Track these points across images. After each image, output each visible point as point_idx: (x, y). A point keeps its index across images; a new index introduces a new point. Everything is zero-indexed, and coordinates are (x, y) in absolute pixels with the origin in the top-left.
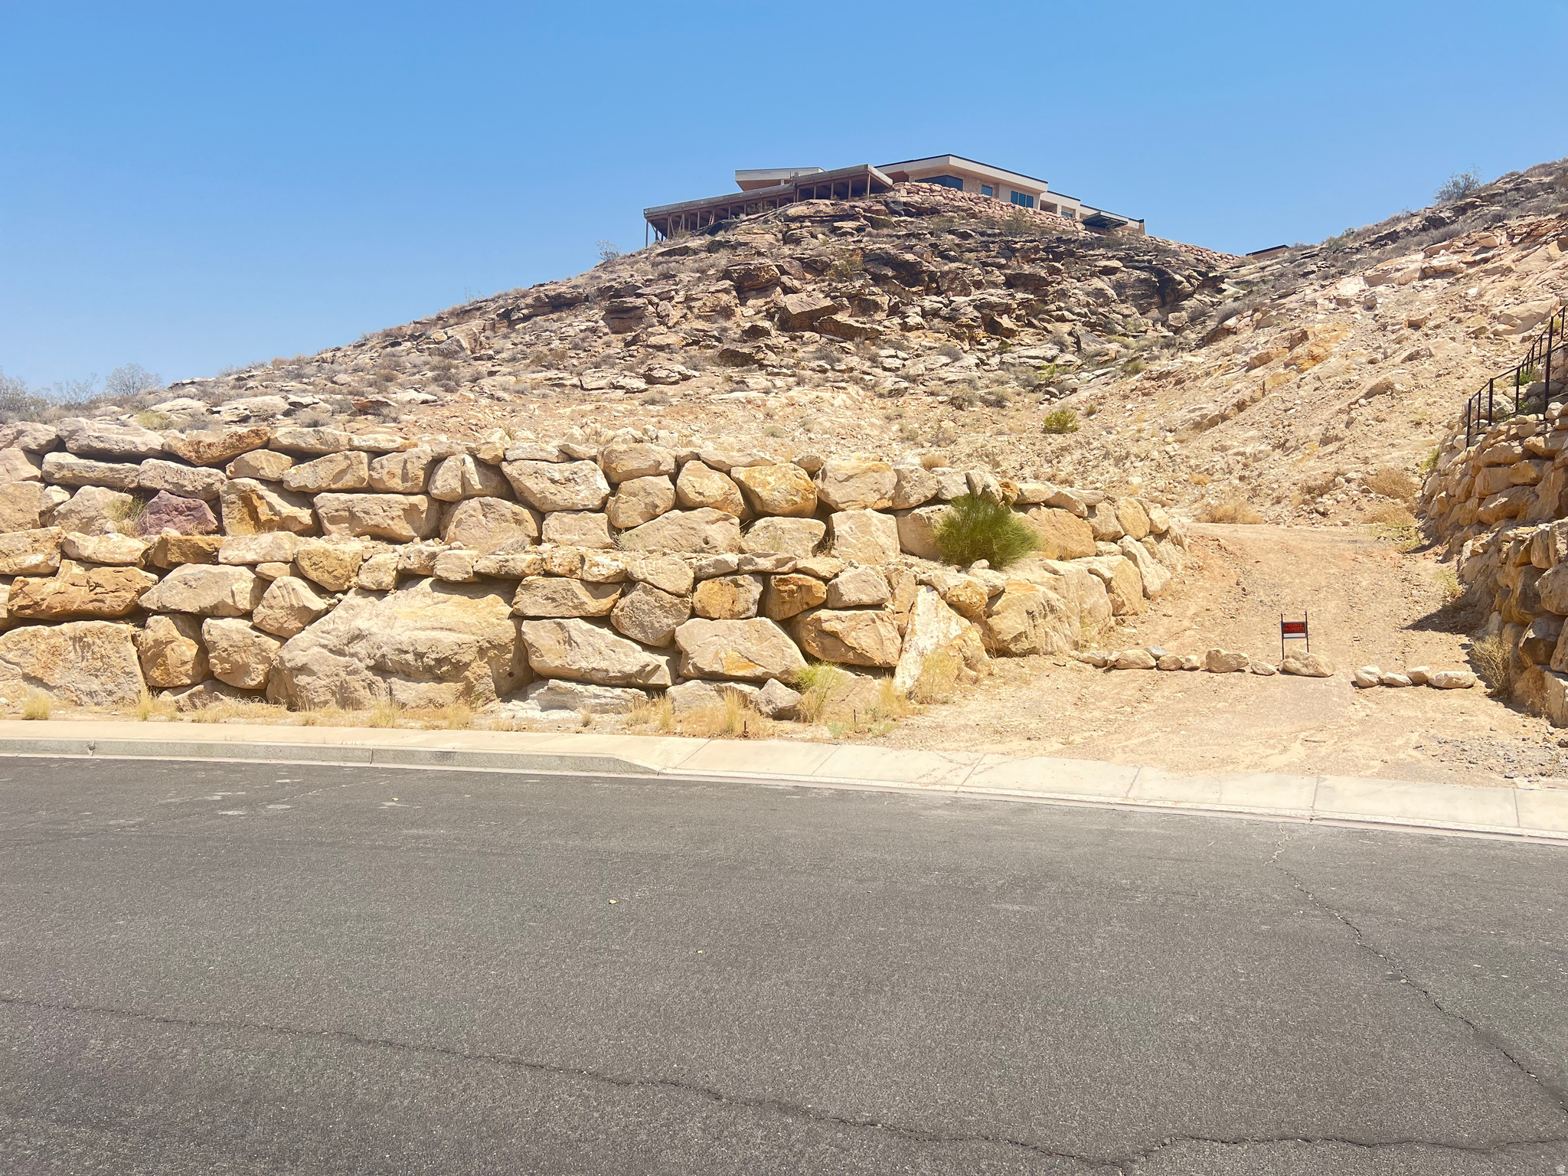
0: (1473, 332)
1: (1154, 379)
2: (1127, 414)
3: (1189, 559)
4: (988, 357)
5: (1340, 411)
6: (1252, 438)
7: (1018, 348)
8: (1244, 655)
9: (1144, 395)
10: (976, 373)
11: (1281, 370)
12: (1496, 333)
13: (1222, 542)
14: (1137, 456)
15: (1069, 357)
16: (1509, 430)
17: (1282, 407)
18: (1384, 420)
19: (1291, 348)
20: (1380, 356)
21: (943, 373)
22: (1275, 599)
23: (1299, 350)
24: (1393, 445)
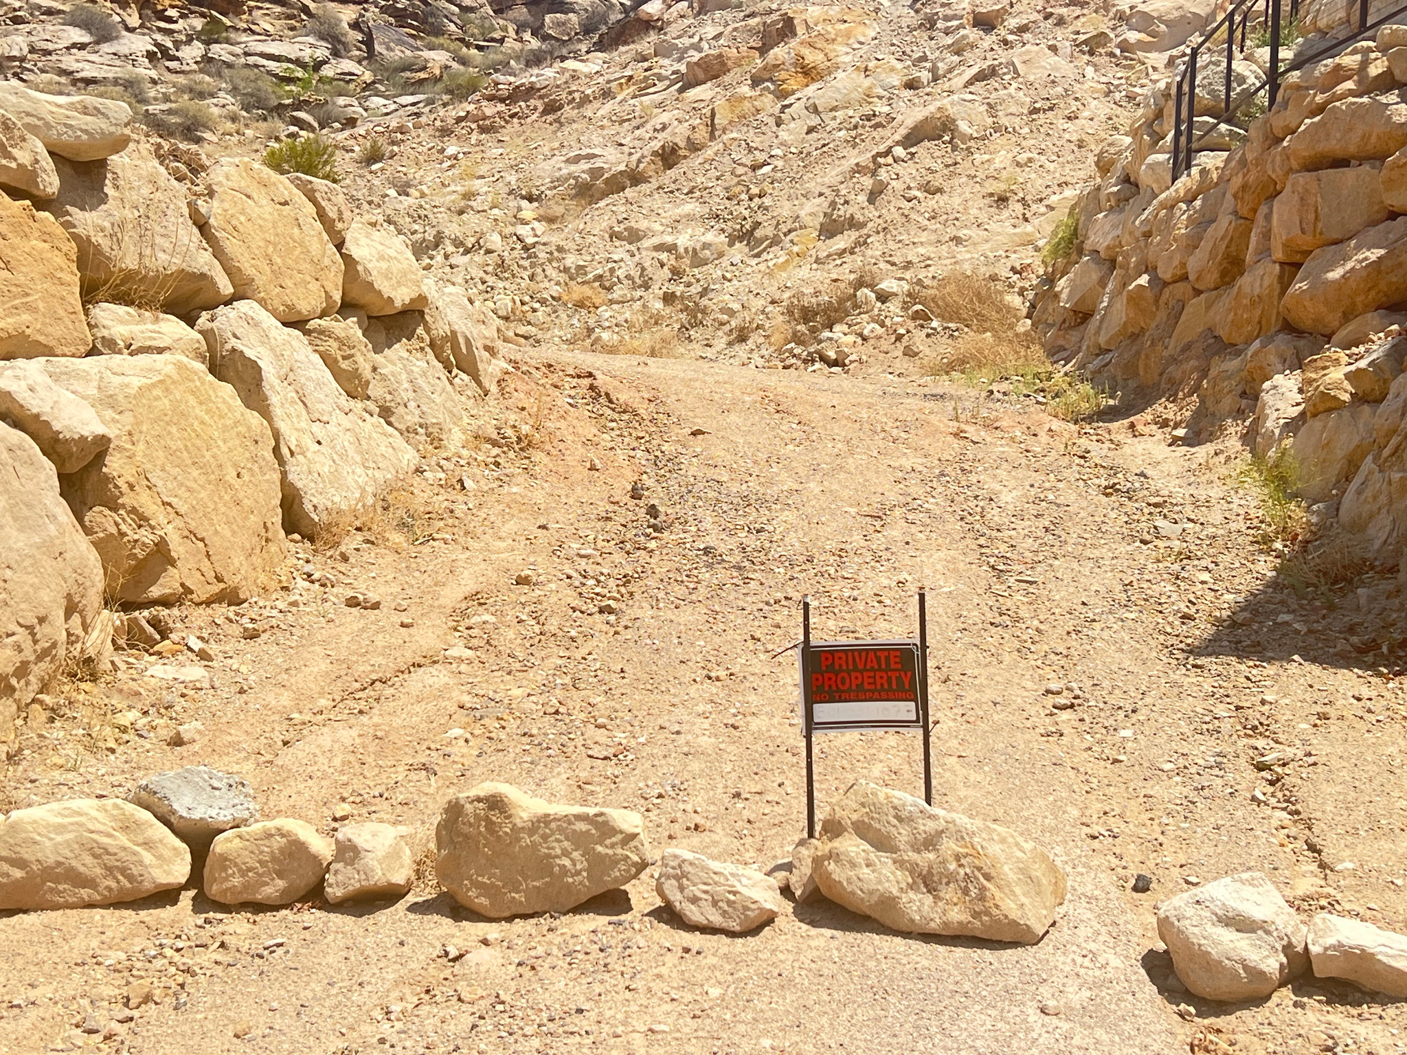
0: (1085, 42)
1: (502, 100)
2: (445, 165)
3: (489, 416)
4: (177, 45)
5: (858, 169)
6: (690, 218)
7: (244, 38)
8: (628, 820)
9: (483, 130)
10: (145, 71)
11: (745, 90)
12: (1125, 47)
13: (601, 380)
14: (458, 243)
15: (347, 65)
16: (1365, 64)
17: (747, 160)
18: (939, 190)
19: (763, 50)
20: (925, 76)
21: (69, 62)
22: (752, 542)
23: (779, 53)
24: (957, 240)
